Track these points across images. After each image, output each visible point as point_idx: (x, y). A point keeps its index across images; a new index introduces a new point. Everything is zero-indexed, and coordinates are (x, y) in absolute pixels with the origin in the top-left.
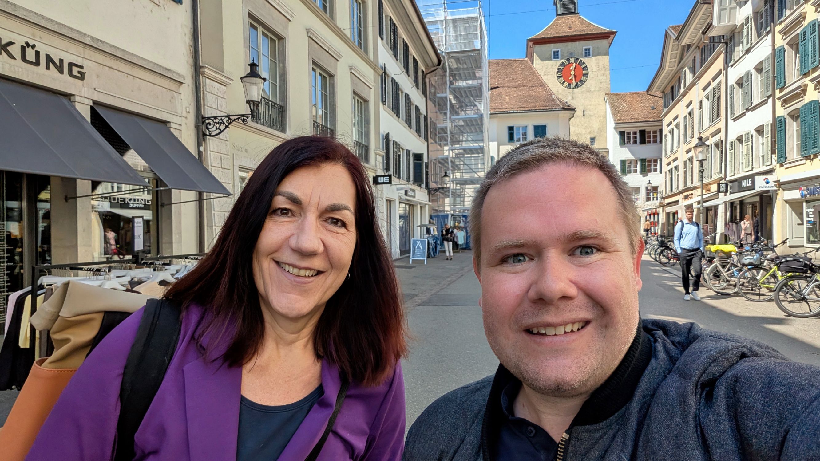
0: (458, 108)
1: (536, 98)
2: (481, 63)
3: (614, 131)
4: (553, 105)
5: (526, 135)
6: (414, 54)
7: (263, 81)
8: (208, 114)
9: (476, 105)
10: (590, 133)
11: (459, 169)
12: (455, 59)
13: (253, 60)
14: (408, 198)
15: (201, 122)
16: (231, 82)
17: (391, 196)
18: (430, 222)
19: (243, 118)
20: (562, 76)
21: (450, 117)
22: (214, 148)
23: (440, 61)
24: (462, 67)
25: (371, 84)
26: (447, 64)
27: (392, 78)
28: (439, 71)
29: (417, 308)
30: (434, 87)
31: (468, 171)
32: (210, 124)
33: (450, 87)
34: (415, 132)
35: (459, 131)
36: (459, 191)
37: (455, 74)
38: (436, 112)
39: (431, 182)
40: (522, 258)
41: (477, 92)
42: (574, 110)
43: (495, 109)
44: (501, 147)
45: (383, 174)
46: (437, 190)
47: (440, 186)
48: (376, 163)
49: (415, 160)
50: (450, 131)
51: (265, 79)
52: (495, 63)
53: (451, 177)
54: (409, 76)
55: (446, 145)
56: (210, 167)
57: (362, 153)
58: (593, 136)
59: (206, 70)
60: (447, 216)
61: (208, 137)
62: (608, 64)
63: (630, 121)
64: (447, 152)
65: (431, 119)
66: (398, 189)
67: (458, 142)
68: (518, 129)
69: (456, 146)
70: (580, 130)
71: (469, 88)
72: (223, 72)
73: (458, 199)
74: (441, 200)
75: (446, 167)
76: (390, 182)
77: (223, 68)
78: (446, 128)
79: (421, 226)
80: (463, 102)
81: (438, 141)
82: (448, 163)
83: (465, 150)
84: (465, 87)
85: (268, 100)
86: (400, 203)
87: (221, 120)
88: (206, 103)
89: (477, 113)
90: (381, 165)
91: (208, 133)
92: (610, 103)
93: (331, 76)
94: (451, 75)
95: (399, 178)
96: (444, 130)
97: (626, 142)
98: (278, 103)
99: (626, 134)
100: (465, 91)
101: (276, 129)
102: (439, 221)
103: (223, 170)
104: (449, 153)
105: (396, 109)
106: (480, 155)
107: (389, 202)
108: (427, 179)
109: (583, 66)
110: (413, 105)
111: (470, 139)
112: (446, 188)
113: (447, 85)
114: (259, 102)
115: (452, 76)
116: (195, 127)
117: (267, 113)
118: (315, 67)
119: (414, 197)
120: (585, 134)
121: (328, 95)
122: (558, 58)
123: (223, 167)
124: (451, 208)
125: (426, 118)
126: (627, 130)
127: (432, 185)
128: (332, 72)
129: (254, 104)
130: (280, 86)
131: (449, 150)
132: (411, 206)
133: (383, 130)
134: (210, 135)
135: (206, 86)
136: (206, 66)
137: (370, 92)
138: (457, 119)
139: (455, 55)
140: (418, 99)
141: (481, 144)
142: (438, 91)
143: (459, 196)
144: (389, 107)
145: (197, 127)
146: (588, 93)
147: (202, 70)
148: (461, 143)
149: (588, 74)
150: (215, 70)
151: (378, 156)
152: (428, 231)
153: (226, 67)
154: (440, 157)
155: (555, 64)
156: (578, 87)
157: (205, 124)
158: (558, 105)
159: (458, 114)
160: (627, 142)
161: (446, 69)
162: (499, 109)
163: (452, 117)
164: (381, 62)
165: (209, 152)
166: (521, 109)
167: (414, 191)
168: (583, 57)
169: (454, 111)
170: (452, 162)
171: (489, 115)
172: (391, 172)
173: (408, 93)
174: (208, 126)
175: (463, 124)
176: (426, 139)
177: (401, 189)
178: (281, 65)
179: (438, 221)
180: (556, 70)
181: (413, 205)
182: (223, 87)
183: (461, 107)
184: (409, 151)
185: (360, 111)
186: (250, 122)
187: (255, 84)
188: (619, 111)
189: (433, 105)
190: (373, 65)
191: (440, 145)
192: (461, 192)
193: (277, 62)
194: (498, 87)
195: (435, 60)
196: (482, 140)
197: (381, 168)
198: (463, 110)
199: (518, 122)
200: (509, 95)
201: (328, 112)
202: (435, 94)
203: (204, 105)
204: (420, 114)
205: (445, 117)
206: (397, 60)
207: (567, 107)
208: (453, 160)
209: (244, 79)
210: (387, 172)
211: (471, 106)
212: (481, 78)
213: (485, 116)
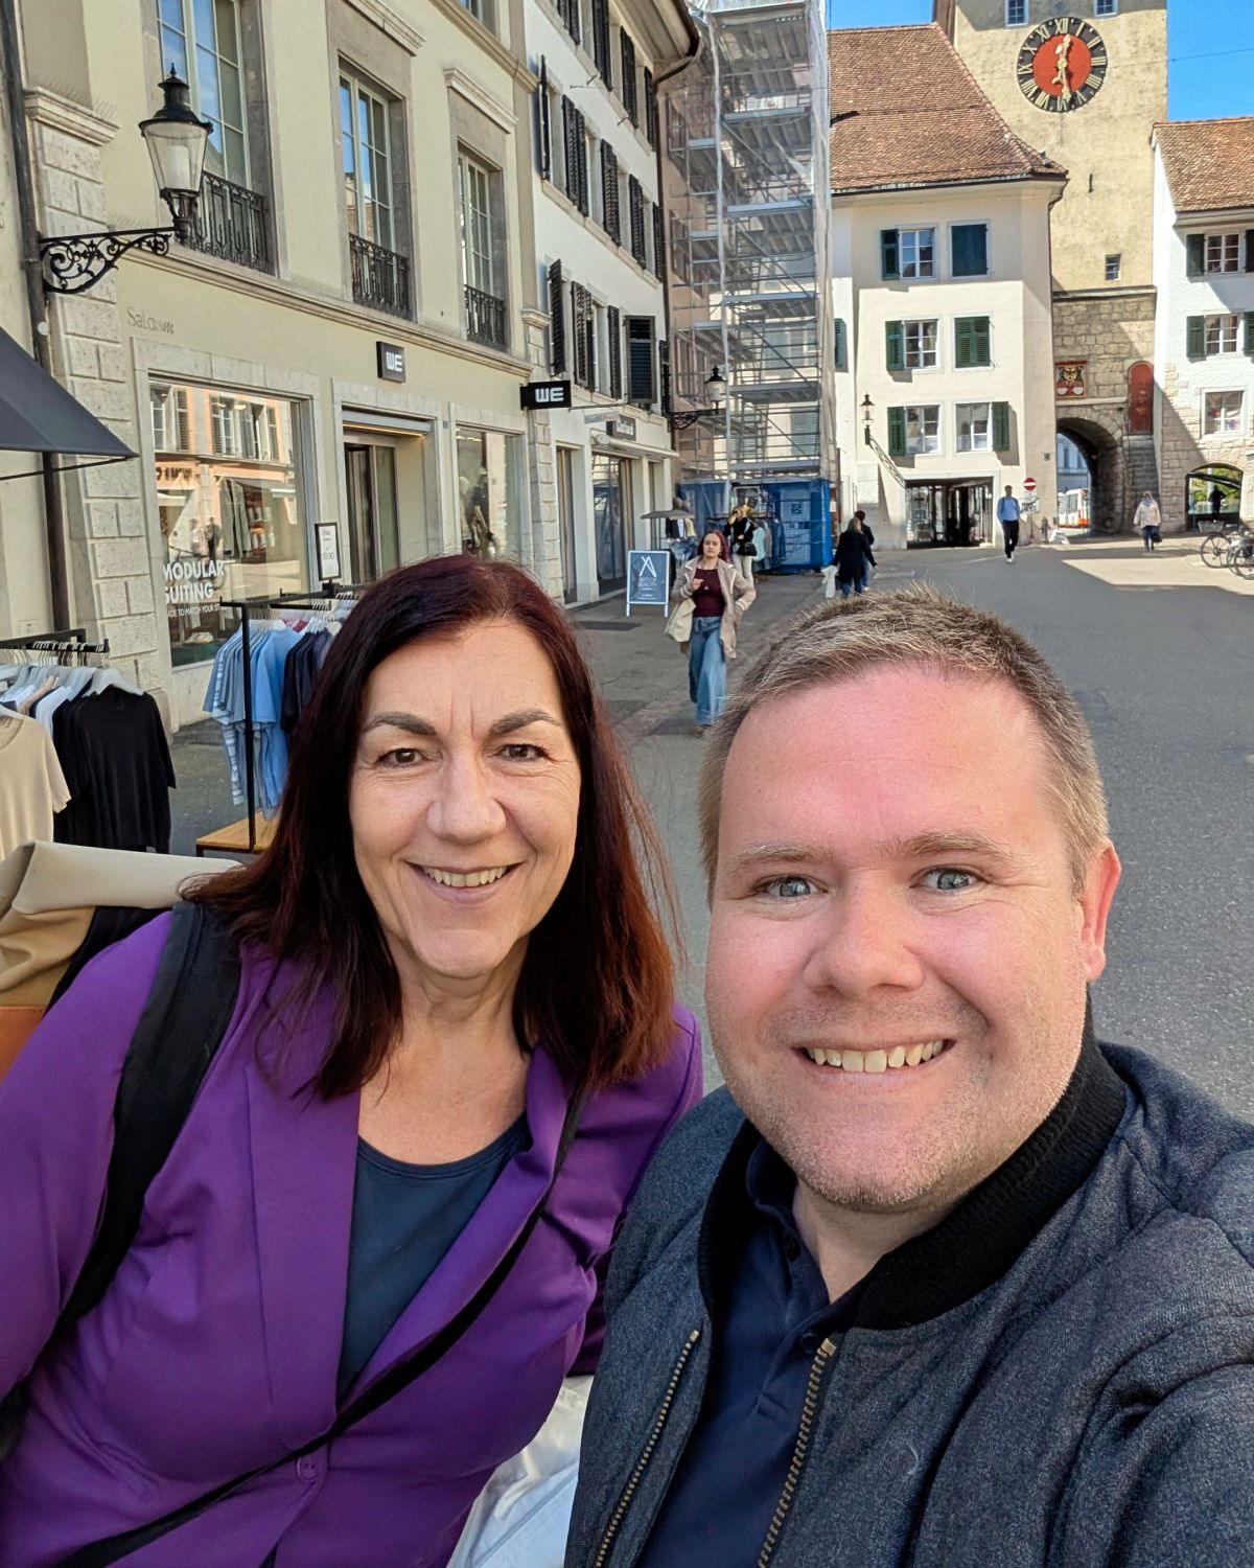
0: (745, 181)
1: (959, 143)
2: (806, 44)
3: (1174, 234)
4: (1006, 165)
5: (930, 257)
6: (623, 23)
7: (203, 131)
8: (53, 228)
9: (793, 171)
10: (1106, 243)
11: (751, 359)
12: (734, 33)
13: (173, 72)
14: (614, 441)
15: (35, 251)
16: (112, 134)
17: (570, 439)
18: (675, 505)
19: (152, 241)
20: (1030, 76)
21: (725, 209)
22: (77, 326)
23: (694, 41)
24: (755, 56)
25: (507, 118)
26: (713, 49)
27: (565, 97)
28: (694, 70)
29: (648, 740)
30: (681, 118)
31: (776, 364)
32: (60, 257)
33: (722, 118)
34: (630, 255)
35: (748, 249)
36: (752, 419)
37: (737, 79)
38: (687, 195)
39: (676, 396)
40: (801, 888)
41: (796, 132)
42: (1062, 176)
43: (847, 179)
44: (863, 293)
45: (548, 380)
46: (692, 417)
47: (700, 407)
48: (526, 348)
49: (633, 335)
50: (725, 248)
51: (208, 127)
52: (849, 40)
53: (731, 383)
54: (610, 89)
55: (715, 289)
56: (69, 378)
57: (488, 322)
58: (1113, 252)
59: (41, 102)
60: (721, 486)
61: (58, 295)
62: (1164, 35)
63: (1220, 206)
64: (719, 310)
65: (672, 214)
66: (588, 420)
67: (749, 281)
68: (910, 236)
69: (742, 293)
70: (1078, 236)
71: (776, 120)
72: (89, 106)
73: (749, 442)
74: (704, 443)
75: (715, 352)
76: (566, 402)
77: (89, 94)
78: (715, 241)
79: (654, 515)
80: (758, 163)
81: (692, 279)
82: (721, 344)
83: (765, 304)
84: (762, 119)
85: (219, 180)
86: (594, 454)
87: (92, 245)
88: (45, 198)
89: (796, 196)
90: (542, 353)
91: (56, 285)
92: (1167, 153)
93: (395, 100)
94: (724, 82)
95: (591, 387)
96: (709, 246)
97: (1206, 267)
98: (249, 187)
99: (1206, 244)
100: (765, 130)
101: (248, 263)
102: (701, 502)
103: (106, 385)
104: (724, 314)
105: (576, 190)
106: (807, 318)
107: (565, 452)
108: (666, 386)
109: (1091, 44)
110: (624, 174)
111: (778, 272)
112: (717, 410)
113: (715, 112)
114: (196, 194)
115: (729, 84)
116: (22, 267)
117: (219, 216)
118: (348, 78)
119: (632, 438)
120: (1093, 246)
121: (388, 155)
122: (1021, 20)
123: (104, 376)
124: (730, 465)
125: (658, 212)
126: (1209, 232)
127: (681, 404)
128: (398, 88)
129: (181, 198)
130: (250, 138)
131: (723, 305)
132: (625, 461)
133: (544, 255)
134: (64, 290)
135: (42, 148)
136: (40, 89)
137: (504, 142)
138: (743, 213)
139: (734, 21)
140: (636, 158)
141: (809, 287)
142: (690, 130)
143: (753, 431)
144: (558, 186)
145: (26, 267)
146: (1105, 125)
147: (29, 103)
148: (754, 285)
149: (1105, 67)
150: (64, 100)
151: (531, 328)
152: (672, 529)
153: (97, 92)
154: (700, 325)
155: (1011, 40)
156: (1077, 106)
157: (48, 258)
158: (1020, 165)
159: (745, 199)
160: (1210, 265)
161: (712, 63)
162: (859, 178)
163: (731, 209)
164: (533, 52)
165: (63, 336)
166: (919, 178)
167: (630, 421)
168: (1091, 16)
169: (736, 192)
170: (730, 338)
171: (829, 199)
172: (569, 374)
173: (608, 140)
174: (57, 263)
175: (760, 228)
176: (662, 275)
177: (598, 419)
178: (252, 76)
179: (697, 498)
180: (1016, 57)
181: (630, 460)
182: (91, 148)
183: (755, 176)
184: (616, 311)
185: (479, 200)
186: (175, 248)
187: (184, 140)
188: (1190, 176)
189: (679, 175)
190: (511, 62)
191: (699, 290)
192: (756, 423)
193: (240, 66)
194: (854, 114)
195: (683, 40)
196: (812, 276)
197: (543, 362)
198: (759, 188)
199: (908, 217)
200: (886, 137)
201: (391, 207)
202: (682, 142)
203: (42, 203)
204: (644, 200)
205: (710, 208)
206: (577, 43)
207: (1044, 170)
208: (735, 333)
209: (150, 128)
210: (557, 373)
211: (783, 172)
212: (807, 89)
213: (818, 203)
